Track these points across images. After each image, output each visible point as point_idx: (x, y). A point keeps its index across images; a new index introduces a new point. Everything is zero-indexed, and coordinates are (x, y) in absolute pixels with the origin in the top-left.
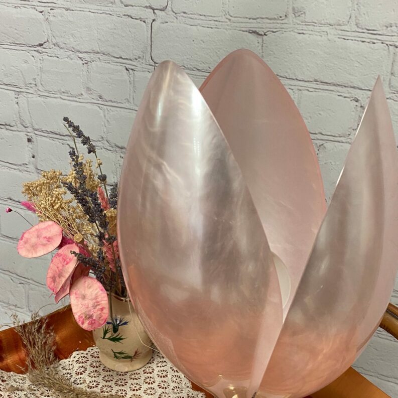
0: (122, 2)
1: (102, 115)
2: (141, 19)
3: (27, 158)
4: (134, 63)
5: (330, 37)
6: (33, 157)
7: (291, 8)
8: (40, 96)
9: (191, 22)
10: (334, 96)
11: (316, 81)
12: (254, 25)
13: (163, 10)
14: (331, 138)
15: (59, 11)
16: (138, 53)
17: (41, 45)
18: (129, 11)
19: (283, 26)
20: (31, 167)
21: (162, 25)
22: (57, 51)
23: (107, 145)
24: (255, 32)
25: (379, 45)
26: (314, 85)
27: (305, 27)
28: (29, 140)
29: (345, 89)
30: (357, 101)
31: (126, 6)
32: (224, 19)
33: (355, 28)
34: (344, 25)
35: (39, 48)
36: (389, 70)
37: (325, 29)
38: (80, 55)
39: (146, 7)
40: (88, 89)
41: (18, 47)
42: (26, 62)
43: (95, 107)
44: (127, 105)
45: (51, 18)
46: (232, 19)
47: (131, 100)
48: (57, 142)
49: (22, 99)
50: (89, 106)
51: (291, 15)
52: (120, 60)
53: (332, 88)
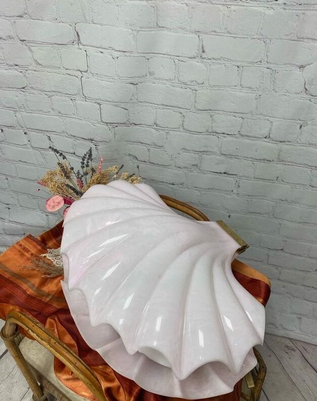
0: (64, 68)
1: (62, 121)
2: (75, 76)
3: (26, 142)
4: (75, 97)
5: (167, 85)
6: (29, 141)
7: (147, 71)
8: (27, 112)
9: (101, 79)
10: (172, 111)
11: (162, 105)
12: (131, 80)
13: (86, 72)
14: (172, 129)
15: (30, 71)
16: (76, 92)
17: (24, 88)
18: (68, 72)
19: (146, 80)
20: (29, 146)
21: (87, 79)
22: (33, 91)
23: (66, 135)
24: (132, 83)
25: (188, 90)
26: (162, 107)
27: (155, 80)
28: (25, 133)
29: (176, 108)
30: (181, 113)
31: (66, 69)
32: (117, 78)
33: (177, 81)
34: (172, 80)
35: (23, 90)
36: (194, 101)
37: (164, 82)
38: (46, 93)
39: (77, 70)
40: (53, 109)
41: (10, 89)
42: (17, 96)
43: (58, 117)
44: (74, 116)
45: (27, 75)
46: (121, 78)
47: (76, 114)
48: (40, 134)
49: (17, 114)
50: (55, 117)
51: (148, 75)
52: (67, 95)
53: (170, 108)
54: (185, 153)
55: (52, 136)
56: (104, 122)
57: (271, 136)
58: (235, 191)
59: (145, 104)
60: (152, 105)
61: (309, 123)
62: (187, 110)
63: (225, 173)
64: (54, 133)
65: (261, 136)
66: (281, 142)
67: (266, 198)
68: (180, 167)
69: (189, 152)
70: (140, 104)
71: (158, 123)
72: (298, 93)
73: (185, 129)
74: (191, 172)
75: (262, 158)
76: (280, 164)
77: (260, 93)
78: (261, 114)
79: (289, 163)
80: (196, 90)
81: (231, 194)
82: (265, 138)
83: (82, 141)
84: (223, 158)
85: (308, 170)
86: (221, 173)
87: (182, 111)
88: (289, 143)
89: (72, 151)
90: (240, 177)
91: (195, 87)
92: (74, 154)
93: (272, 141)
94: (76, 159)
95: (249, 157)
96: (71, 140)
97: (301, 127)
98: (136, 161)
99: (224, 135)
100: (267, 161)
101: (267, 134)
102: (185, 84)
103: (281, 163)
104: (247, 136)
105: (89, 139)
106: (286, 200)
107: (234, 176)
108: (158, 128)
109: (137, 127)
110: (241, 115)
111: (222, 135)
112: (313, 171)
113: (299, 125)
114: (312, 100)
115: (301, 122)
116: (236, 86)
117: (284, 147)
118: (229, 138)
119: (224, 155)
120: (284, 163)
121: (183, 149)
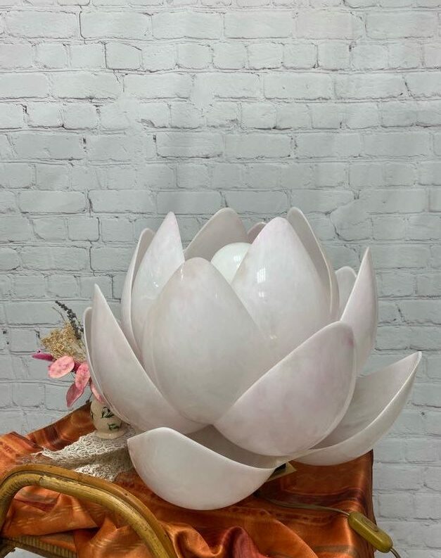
0: (58, 4)
1: (47, 79)
2: (72, 13)
4: (69, 40)
5: (189, 11)
9: (107, 10)
10: (197, 45)
11: (185, 37)
12: (145, 9)
13: (87, 5)
14: (199, 70)
15: (13, 12)
16: (71, 33)
18: (64, 8)
19: (162, 9)
21: (87, 14)
22: (11, 39)
23: (52, 99)
24: (146, 14)
26: (184, 40)
27: (174, 9)
29: (202, 40)
30: (209, 46)
31: (62, 5)
32: (127, 6)
33: (201, 5)
36: (223, 27)
37: (185, 7)
38: (30, 40)
39: (75, 5)
40: (36, 62)
43: (42, 74)
44: (66, 69)
45: (8, 18)
46: (133, 6)
47: (69, 64)
48: (11, 104)
50: (38, 74)
52: (59, 40)
53: (195, 40)
54: (219, 103)
55: (30, 104)
56: (109, 69)
57: (320, 64)
58: (293, 156)
59: (162, 42)
60: (171, 41)
61: (357, 41)
62: (216, 41)
63: (274, 128)
64: (34, 99)
65: (309, 66)
66: (333, 70)
67: (335, 159)
68: (214, 127)
69: (224, 101)
70: (157, 41)
71: (180, 62)
72: (337, 6)
73: (216, 68)
74: (230, 131)
75: (317, 96)
76: (339, 103)
77: (297, 10)
78: (303, 37)
79: (351, 101)
80: (224, 13)
81: (289, 161)
82: (314, 67)
83: (76, 103)
84: (269, 104)
85: (374, 105)
86: (269, 129)
87: (210, 42)
88: (343, 72)
89: (59, 123)
90: (295, 130)
91: (223, 9)
92: (63, 126)
93: (321, 71)
94: (65, 134)
95: (300, 98)
96: (58, 106)
97: (350, 48)
98: (153, 129)
99: (265, 71)
100: (323, 99)
101: (314, 62)
102: (210, 7)
103: (340, 101)
104: (291, 68)
105: (87, 98)
106: (359, 156)
107: (287, 131)
108: (180, 69)
109: (153, 75)
110: (281, 40)
111: (262, 71)
112: (380, 106)
113: (348, 47)
114: (354, 13)
115: (349, 42)
116: (268, 5)
117: (338, 77)
118: (271, 74)
119: (270, 99)
120: (343, 100)
121: (216, 96)
